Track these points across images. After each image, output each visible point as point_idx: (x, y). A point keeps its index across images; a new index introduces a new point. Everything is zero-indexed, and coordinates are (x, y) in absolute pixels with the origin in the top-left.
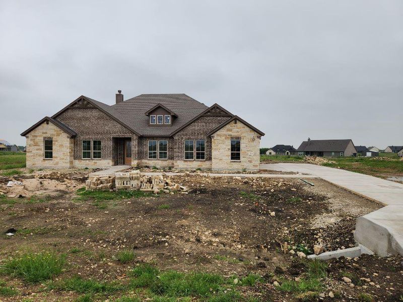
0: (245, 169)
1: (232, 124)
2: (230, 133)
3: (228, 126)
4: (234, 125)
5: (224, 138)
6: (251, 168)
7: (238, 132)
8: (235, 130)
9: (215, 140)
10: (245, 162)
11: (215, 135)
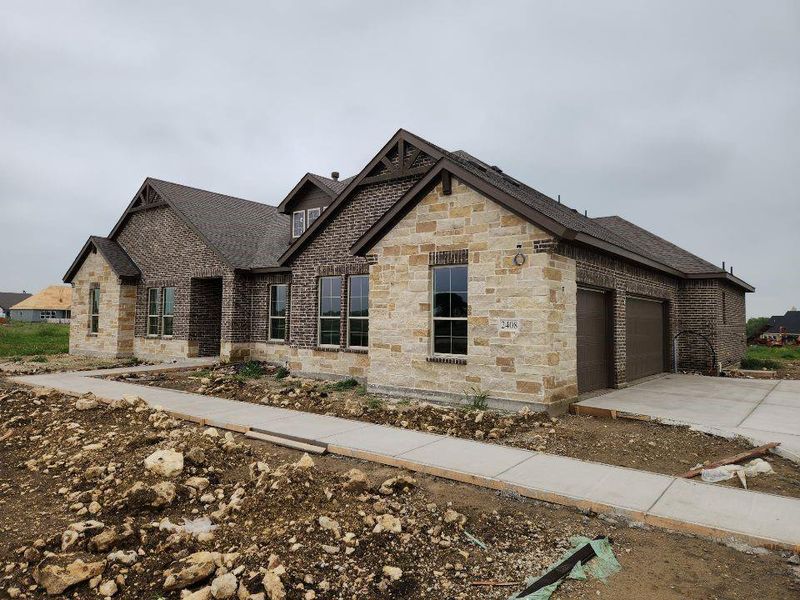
0: (483, 398)
1: (436, 197)
2: (427, 237)
3: (421, 211)
4: (442, 200)
5: (405, 259)
6: (508, 394)
7: (456, 230)
8: (445, 222)
9: (379, 269)
10: (486, 365)
11: (378, 250)
